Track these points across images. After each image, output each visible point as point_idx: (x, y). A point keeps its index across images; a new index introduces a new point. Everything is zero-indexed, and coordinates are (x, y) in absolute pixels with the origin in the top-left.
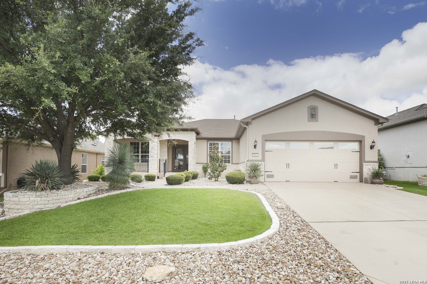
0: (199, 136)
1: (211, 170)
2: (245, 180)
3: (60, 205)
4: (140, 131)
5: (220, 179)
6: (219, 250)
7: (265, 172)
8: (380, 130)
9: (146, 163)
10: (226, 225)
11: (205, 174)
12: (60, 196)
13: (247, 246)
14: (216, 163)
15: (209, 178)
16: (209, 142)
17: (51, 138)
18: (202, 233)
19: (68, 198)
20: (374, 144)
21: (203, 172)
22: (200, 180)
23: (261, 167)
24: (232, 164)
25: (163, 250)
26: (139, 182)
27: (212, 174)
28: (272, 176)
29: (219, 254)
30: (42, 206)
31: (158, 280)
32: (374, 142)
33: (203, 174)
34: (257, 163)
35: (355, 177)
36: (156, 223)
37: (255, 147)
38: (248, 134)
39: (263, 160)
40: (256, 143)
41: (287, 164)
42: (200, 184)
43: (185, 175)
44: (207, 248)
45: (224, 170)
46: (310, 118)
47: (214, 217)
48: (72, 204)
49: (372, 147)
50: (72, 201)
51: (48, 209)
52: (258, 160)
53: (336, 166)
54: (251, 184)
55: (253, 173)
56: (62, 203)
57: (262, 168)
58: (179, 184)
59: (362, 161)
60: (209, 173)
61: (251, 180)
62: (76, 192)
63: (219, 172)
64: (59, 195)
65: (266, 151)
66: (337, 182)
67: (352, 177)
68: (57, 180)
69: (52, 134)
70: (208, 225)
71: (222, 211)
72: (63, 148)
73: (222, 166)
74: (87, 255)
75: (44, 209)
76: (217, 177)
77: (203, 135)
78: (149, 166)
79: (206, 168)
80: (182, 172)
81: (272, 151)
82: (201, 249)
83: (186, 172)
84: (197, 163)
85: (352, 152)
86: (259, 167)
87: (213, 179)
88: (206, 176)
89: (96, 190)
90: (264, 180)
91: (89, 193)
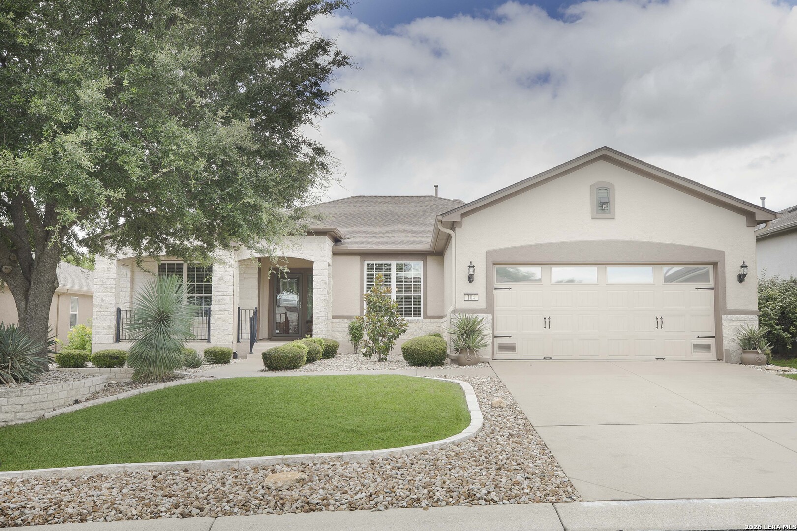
0: (341, 247)
1: (368, 335)
2: (448, 356)
3: (43, 414)
4: (202, 243)
5: (391, 355)
6: (373, 459)
7: (495, 337)
8: (760, 239)
9: (204, 318)
10: (389, 430)
11: (356, 345)
12: (43, 396)
13: (417, 453)
14: (382, 317)
15: (365, 355)
16: (366, 262)
17: (6, 268)
18: (346, 441)
19: (58, 399)
20: (744, 271)
21: (351, 340)
22: (343, 359)
23: (484, 326)
24: (426, 317)
25: (284, 462)
26: (194, 367)
27: (371, 345)
28: (511, 348)
29: (372, 464)
30: (10, 417)
31: (285, 486)
32: (746, 267)
33: (351, 345)
34: (475, 315)
35: (706, 349)
36: (262, 432)
37: (470, 278)
38: (453, 250)
39: (490, 308)
40: (472, 270)
41: (545, 318)
42: (342, 368)
43: (306, 347)
44: (353, 457)
45: (400, 334)
46: (597, 212)
47: (369, 421)
48: (68, 411)
49: (741, 278)
50: (65, 406)
51: (20, 422)
52: (477, 310)
53: (660, 322)
54: (460, 365)
55: (464, 341)
56: (47, 410)
57: (486, 329)
58: (293, 369)
59: (719, 309)
60: (364, 341)
61: (461, 355)
62: (71, 387)
63: (389, 339)
64: (41, 393)
65: (495, 288)
66: (663, 359)
67: (697, 349)
68: (30, 361)
69: (10, 259)
70: (357, 432)
71: (385, 413)
72: (32, 290)
73: (396, 323)
74: (163, 473)
75: (14, 423)
76: (384, 351)
77: (352, 242)
78: (211, 325)
79: (357, 329)
80: (298, 341)
81: (510, 288)
82: (344, 459)
83: (307, 339)
84: (334, 317)
85: (697, 288)
86: (478, 327)
87: (375, 357)
88: (358, 350)
89: (104, 384)
90: (493, 357)
91: (93, 390)
